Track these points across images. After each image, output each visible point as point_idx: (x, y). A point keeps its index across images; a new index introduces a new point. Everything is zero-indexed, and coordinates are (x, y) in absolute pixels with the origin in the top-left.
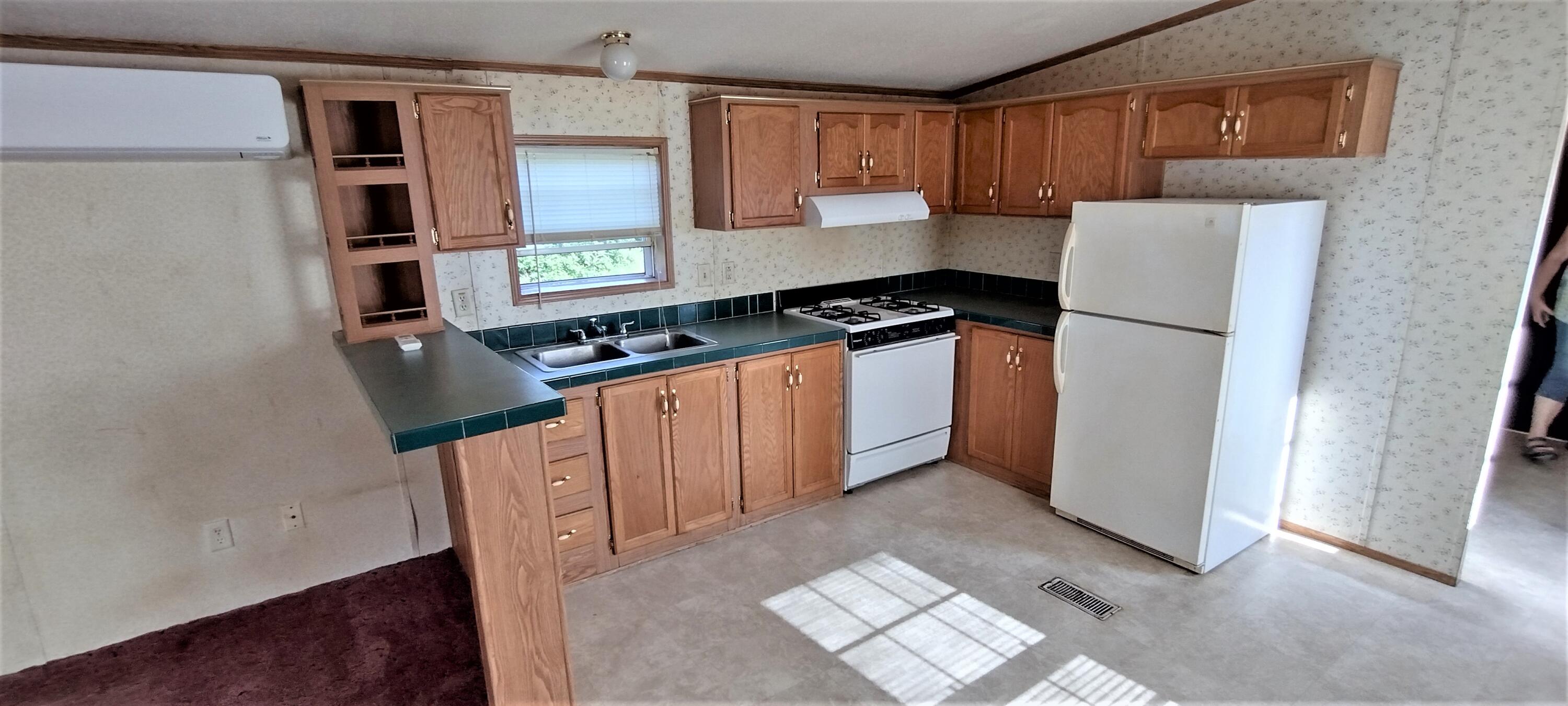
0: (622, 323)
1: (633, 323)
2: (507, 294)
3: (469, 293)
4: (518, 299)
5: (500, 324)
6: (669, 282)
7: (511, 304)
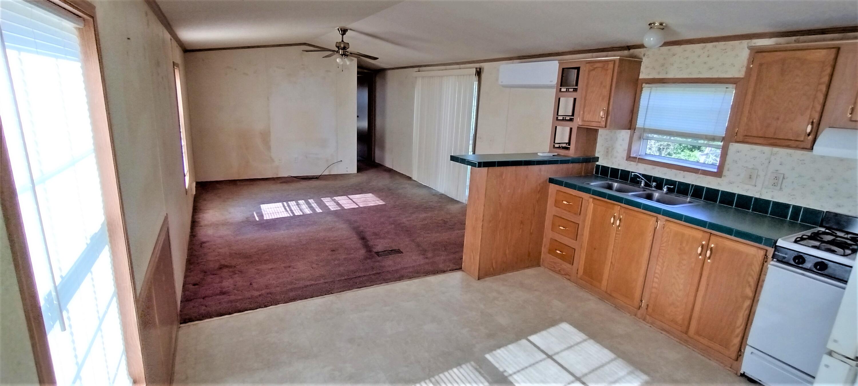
0: (665, 185)
1: (672, 187)
2: (625, 155)
3: (610, 149)
4: (629, 158)
5: (618, 167)
6: (719, 174)
7: (625, 159)
